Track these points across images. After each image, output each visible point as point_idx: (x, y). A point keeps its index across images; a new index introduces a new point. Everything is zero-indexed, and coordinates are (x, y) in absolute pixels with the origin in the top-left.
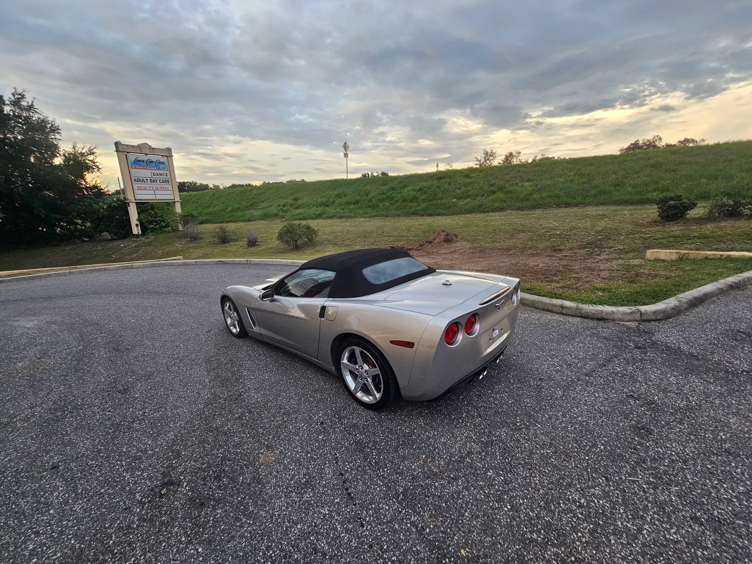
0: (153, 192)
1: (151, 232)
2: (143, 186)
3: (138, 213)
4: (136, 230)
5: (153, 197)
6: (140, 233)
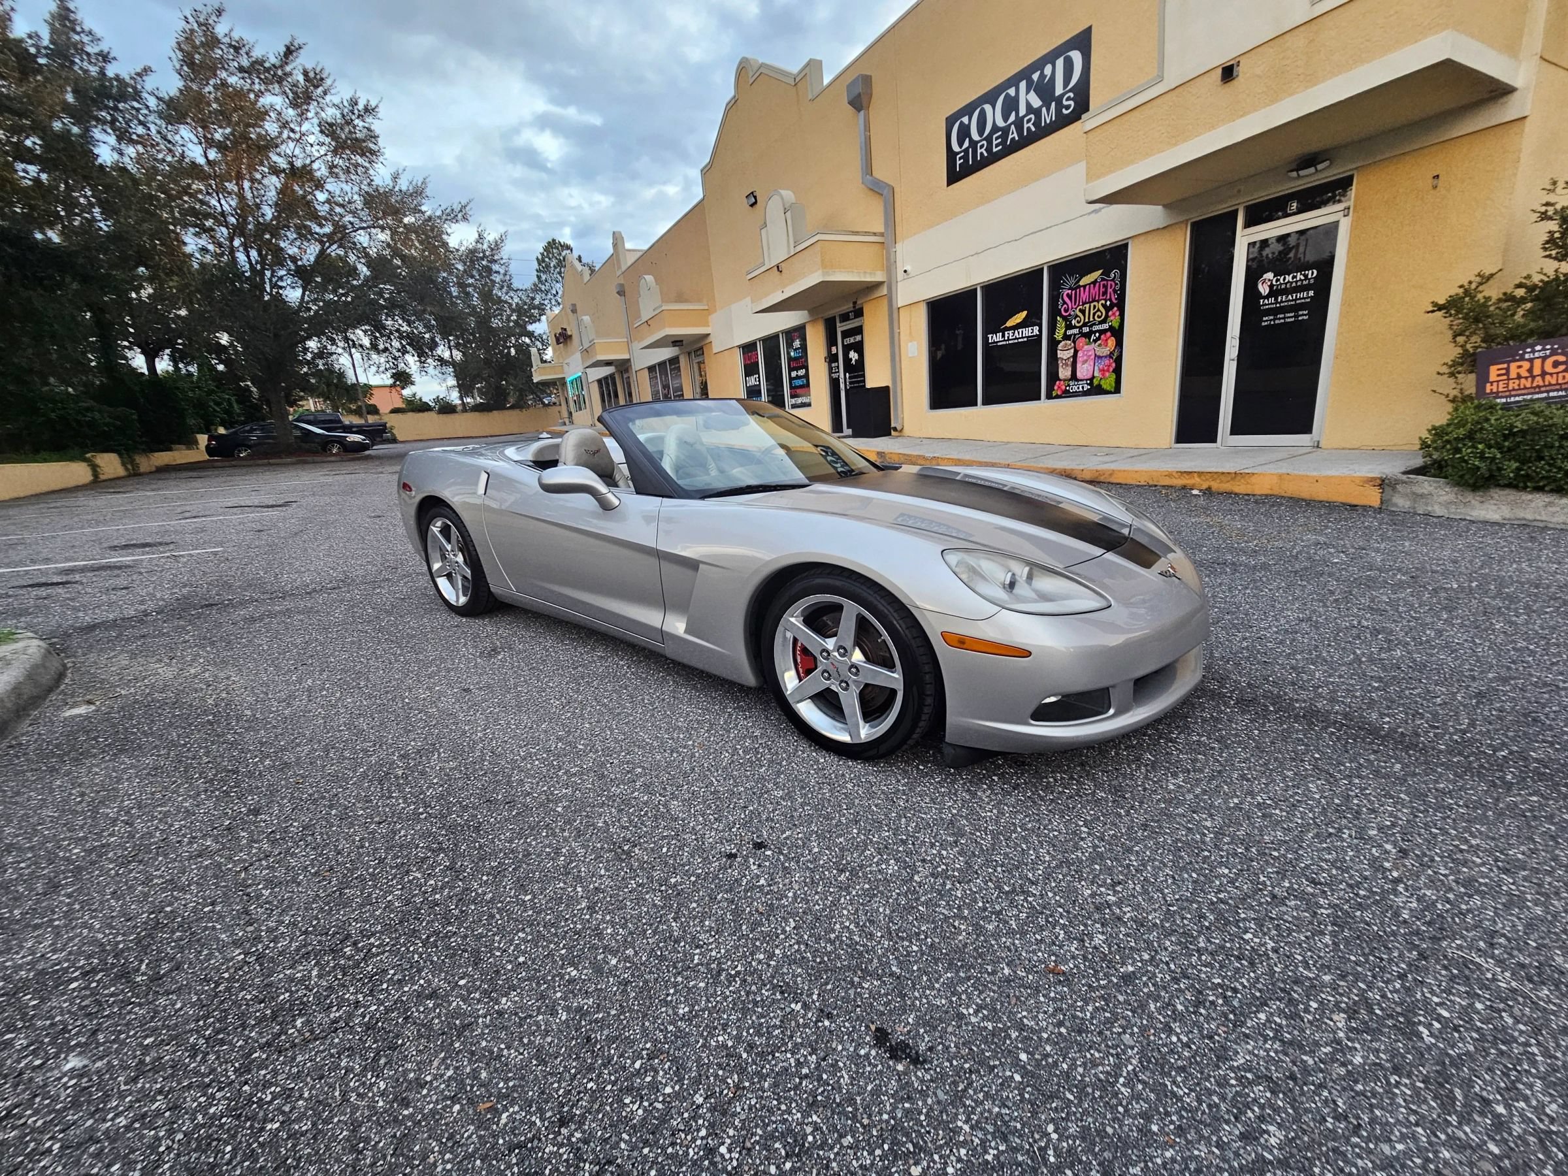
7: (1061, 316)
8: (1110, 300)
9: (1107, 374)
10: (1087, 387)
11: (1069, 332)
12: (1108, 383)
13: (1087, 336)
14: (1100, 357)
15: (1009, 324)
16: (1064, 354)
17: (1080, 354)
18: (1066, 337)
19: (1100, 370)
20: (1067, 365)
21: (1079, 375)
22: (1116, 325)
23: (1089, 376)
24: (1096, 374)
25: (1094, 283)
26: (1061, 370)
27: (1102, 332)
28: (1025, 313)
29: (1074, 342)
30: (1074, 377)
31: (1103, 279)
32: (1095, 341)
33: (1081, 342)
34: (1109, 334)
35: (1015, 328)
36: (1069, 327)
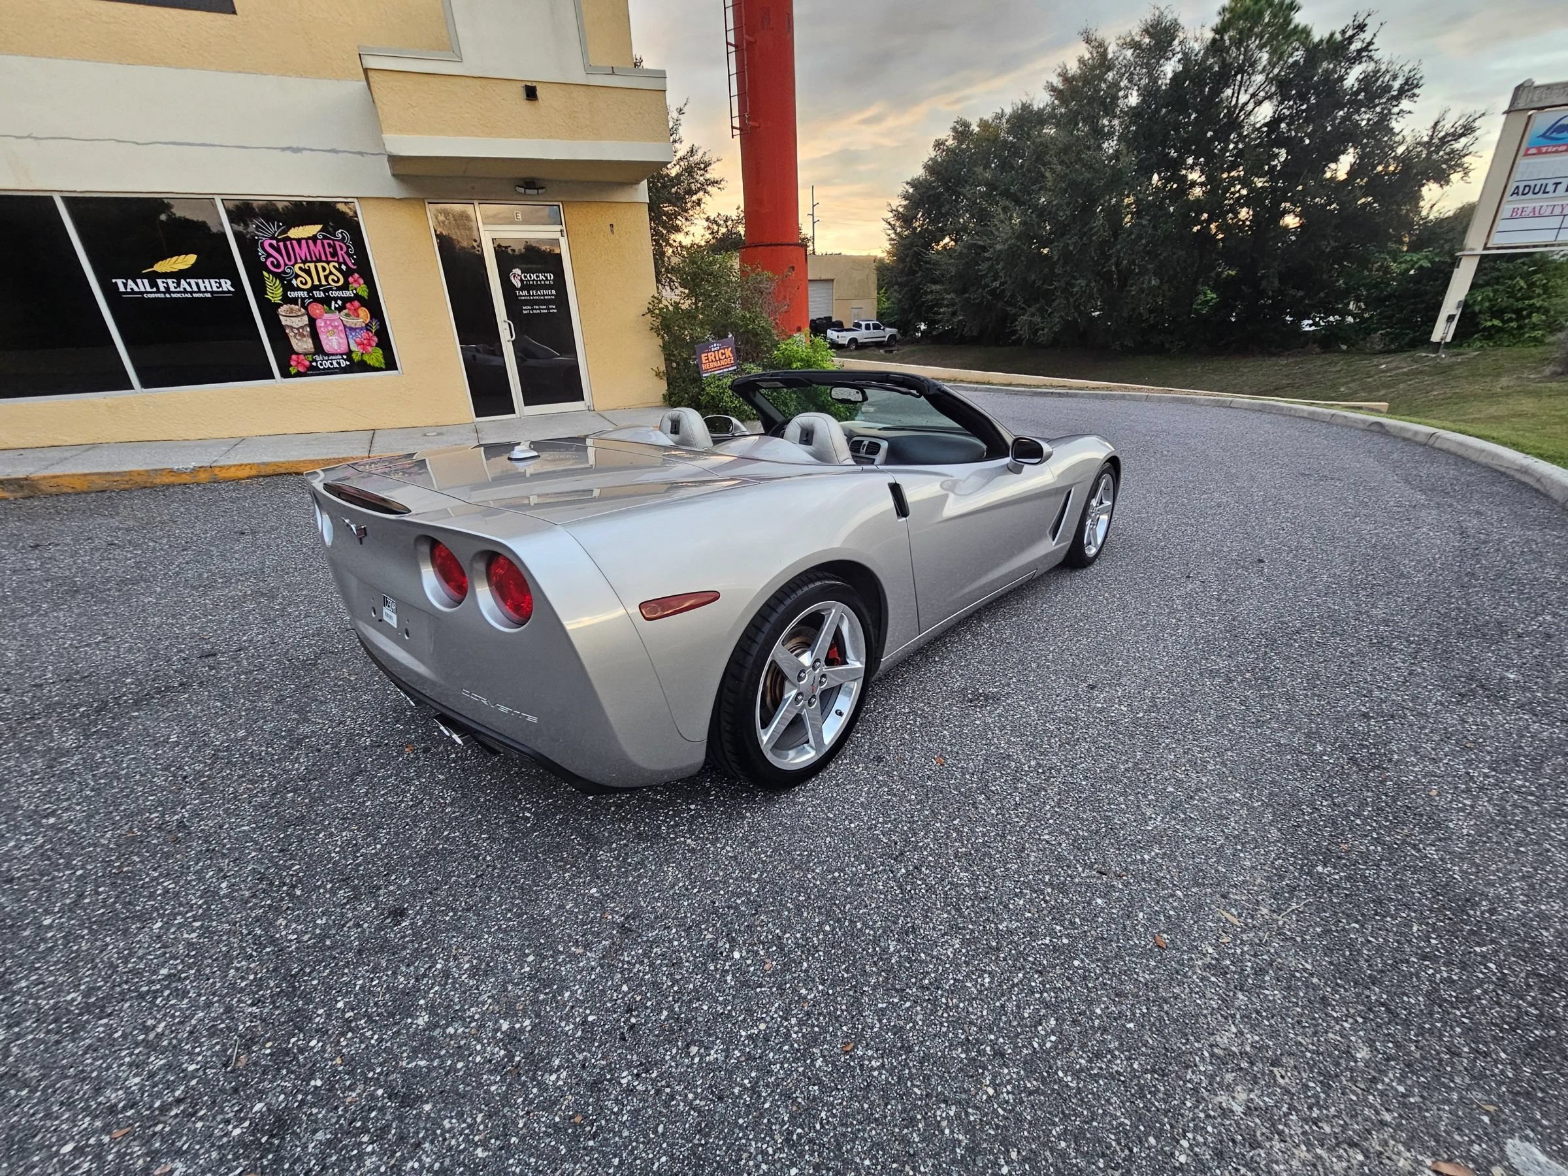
0: (1555, 222)
1: (1489, 337)
2: (1531, 205)
3: (1473, 286)
4: (1442, 331)
5: (1549, 237)
6: (1449, 339)
7: (269, 271)
8: (346, 264)
9: (370, 349)
10: (344, 364)
11: (292, 295)
12: (375, 356)
13: (326, 301)
14: (351, 329)
15: (160, 267)
16: (293, 320)
17: (320, 323)
18: (286, 300)
19: (359, 344)
20: (302, 336)
21: (326, 348)
22: (363, 291)
23: (344, 349)
24: (354, 347)
25: (314, 238)
26: (294, 342)
27: (345, 300)
28: (195, 257)
29: (306, 308)
30: (319, 348)
31: (325, 238)
32: (340, 309)
33: (316, 309)
34: (356, 303)
35: (179, 275)
36: (288, 287)
